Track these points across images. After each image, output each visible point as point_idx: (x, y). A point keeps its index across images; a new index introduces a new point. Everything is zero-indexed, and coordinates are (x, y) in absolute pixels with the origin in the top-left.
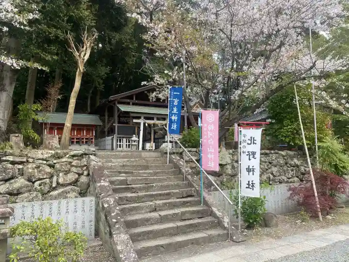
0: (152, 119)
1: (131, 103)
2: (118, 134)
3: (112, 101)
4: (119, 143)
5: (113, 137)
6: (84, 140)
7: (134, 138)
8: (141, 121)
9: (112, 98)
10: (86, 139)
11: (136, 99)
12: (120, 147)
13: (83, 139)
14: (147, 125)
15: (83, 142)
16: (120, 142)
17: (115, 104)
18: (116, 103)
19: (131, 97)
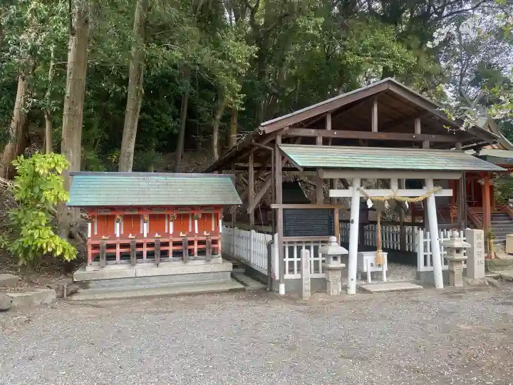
0: (386, 184)
1: (320, 140)
2: (286, 234)
3: (265, 136)
4: (287, 260)
5: (272, 242)
6: (196, 247)
7: (334, 247)
8: (354, 195)
9: (266, 126)
10: (200, 243)
11: (333, 128)
12: (291, 271)
13: (191, 243)
14: (370, 205)
15: (191, 252)
16: (291, 255)
17: (273, 142)
18: (279, 139)
19: (318, 123)
